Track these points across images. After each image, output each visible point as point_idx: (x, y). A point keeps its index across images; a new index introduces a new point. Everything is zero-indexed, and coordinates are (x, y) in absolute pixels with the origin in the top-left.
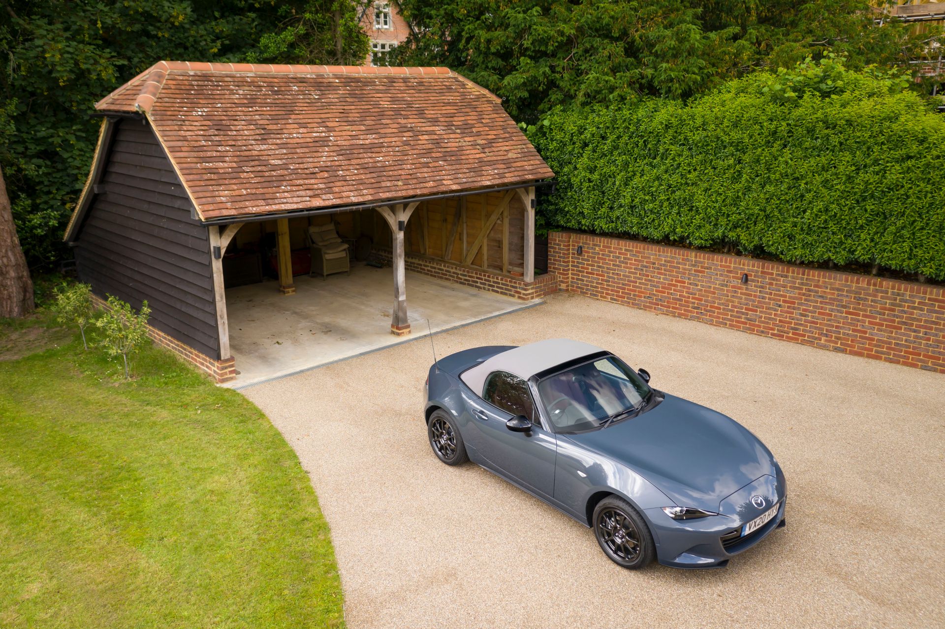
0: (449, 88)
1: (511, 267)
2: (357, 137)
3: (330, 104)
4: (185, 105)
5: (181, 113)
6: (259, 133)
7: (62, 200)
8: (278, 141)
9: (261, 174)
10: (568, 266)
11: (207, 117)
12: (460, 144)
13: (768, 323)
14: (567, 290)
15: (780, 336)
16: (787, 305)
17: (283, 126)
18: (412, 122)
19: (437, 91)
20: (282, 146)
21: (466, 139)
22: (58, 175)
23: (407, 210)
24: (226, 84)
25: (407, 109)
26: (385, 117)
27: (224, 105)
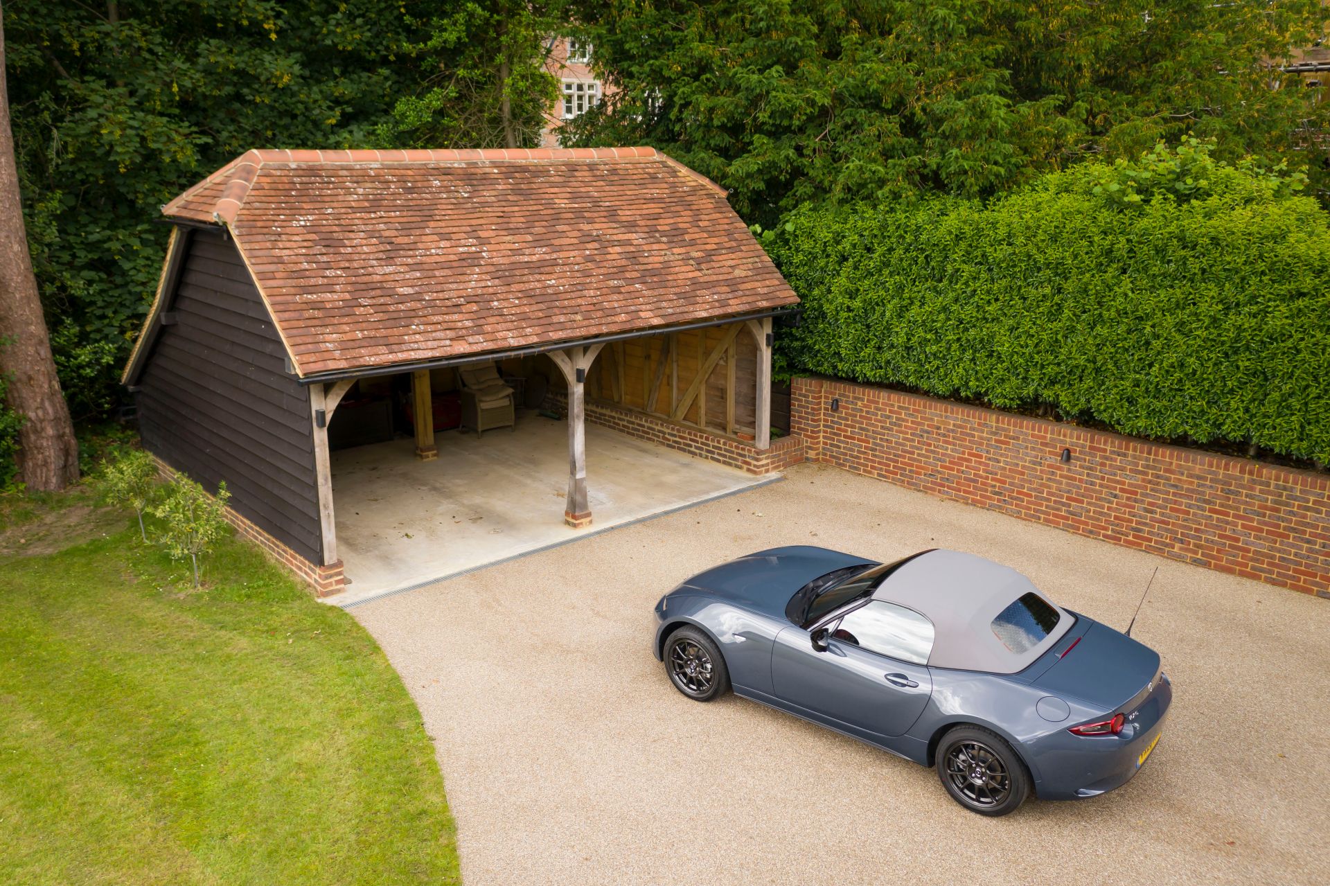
0: (653, 177)
1: (738, 427)
2: (520, 252)
3: (484, 204)
4: (282, 212)
5: (276, 224)
6: (383, 249)
7: (121, 326)
8: (410, 261)
9: (383, 308)
10: (819, 426)
11: (313, 229)
12: (666, 259)
13: (1098, 520)
14: (817, 460)
15: (1115, 539)
16: (1125, 495)
17: (417, 239)
18: (599, 227)
19: (637, 182)
20: (415, 267)
21: (676, 251)
22: (116, 293)
23: (588, 354)
24: (340, 179)
25: (593, 209)
26: (562, 221)
27: (336, 211)
